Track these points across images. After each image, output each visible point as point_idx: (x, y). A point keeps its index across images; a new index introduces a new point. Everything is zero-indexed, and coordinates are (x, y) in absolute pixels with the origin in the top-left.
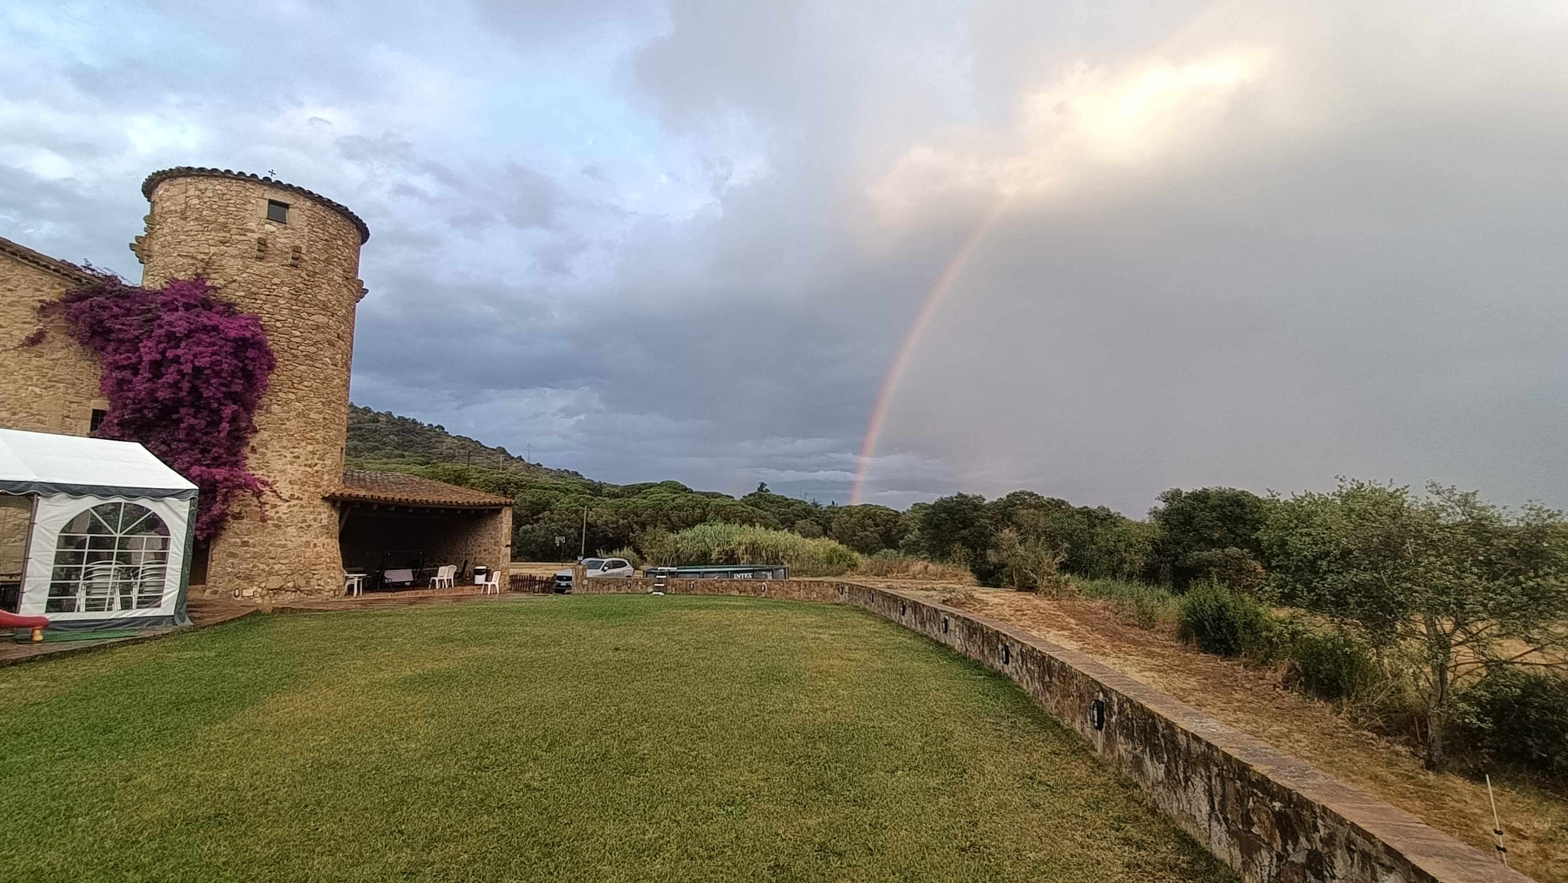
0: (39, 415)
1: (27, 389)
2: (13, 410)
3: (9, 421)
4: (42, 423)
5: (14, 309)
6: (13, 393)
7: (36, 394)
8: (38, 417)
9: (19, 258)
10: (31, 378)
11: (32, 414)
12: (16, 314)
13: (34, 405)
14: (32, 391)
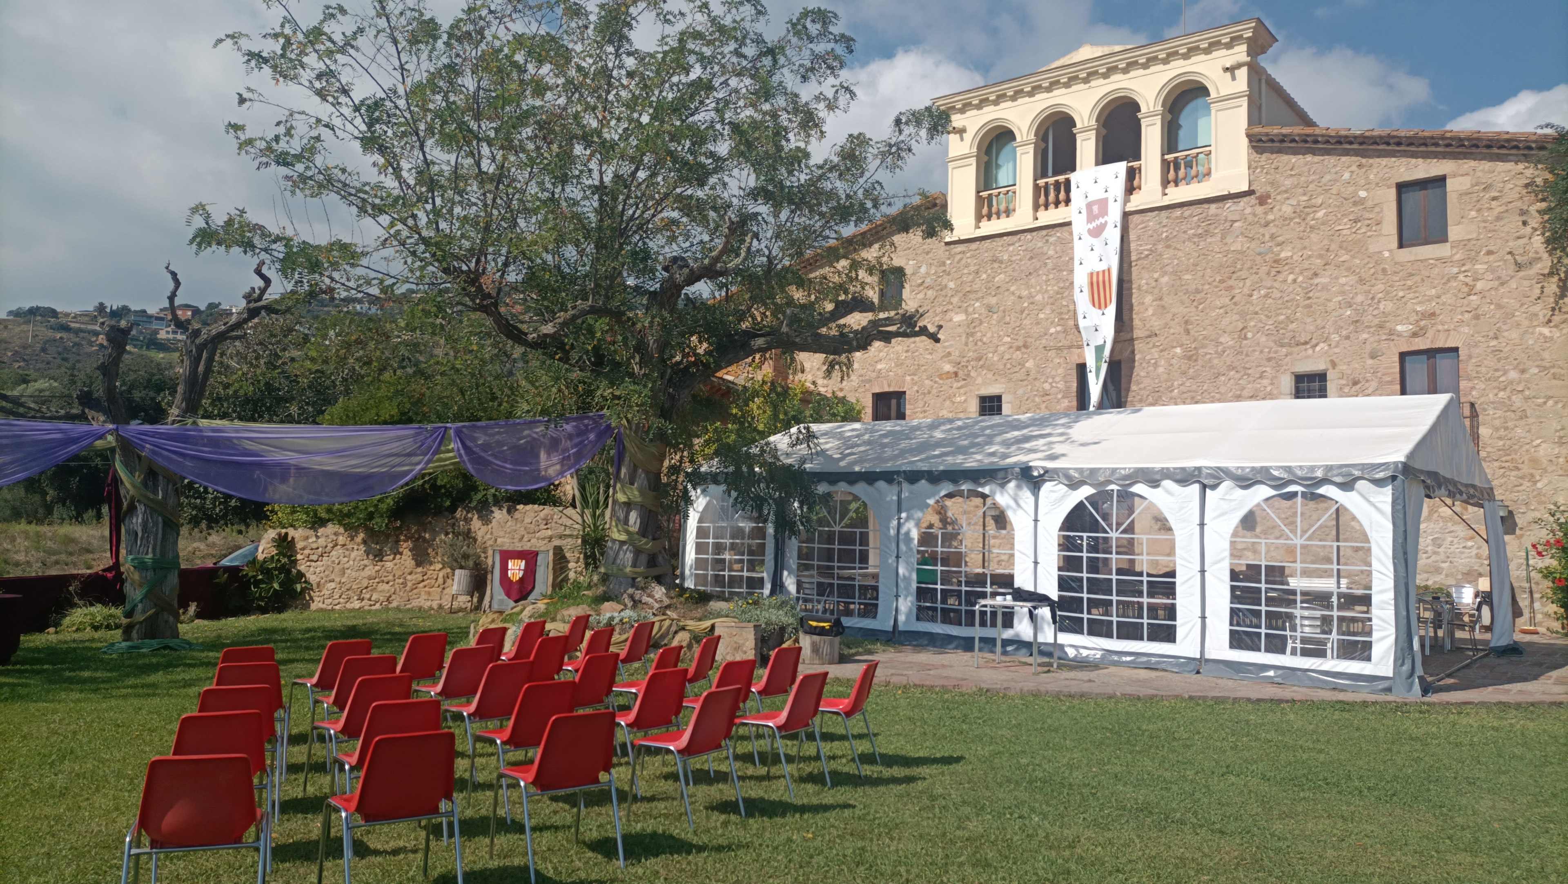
0: (1553, 367)
1: (1532, 333)
2: (1521, 367)
3: (1519, 383)
4: (1559, 379)
5: (1502, 223)
6: (1517, 341)
7: (1545, 337)
8: (1552, 371)
9: (1495, 150)
10: (1536, 315)
11: (1545, 368)
12: (1506, 229)
13: (1546, 355)
14: (1541, 334)
